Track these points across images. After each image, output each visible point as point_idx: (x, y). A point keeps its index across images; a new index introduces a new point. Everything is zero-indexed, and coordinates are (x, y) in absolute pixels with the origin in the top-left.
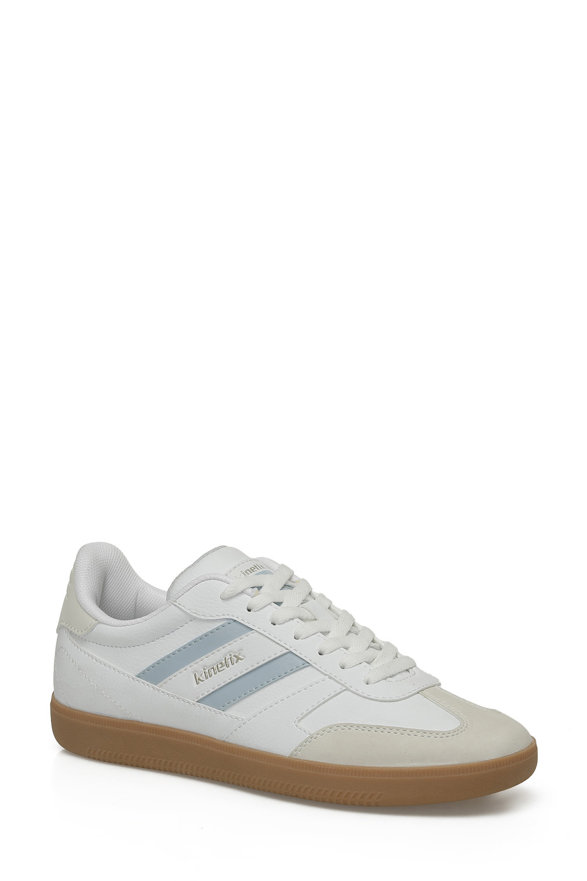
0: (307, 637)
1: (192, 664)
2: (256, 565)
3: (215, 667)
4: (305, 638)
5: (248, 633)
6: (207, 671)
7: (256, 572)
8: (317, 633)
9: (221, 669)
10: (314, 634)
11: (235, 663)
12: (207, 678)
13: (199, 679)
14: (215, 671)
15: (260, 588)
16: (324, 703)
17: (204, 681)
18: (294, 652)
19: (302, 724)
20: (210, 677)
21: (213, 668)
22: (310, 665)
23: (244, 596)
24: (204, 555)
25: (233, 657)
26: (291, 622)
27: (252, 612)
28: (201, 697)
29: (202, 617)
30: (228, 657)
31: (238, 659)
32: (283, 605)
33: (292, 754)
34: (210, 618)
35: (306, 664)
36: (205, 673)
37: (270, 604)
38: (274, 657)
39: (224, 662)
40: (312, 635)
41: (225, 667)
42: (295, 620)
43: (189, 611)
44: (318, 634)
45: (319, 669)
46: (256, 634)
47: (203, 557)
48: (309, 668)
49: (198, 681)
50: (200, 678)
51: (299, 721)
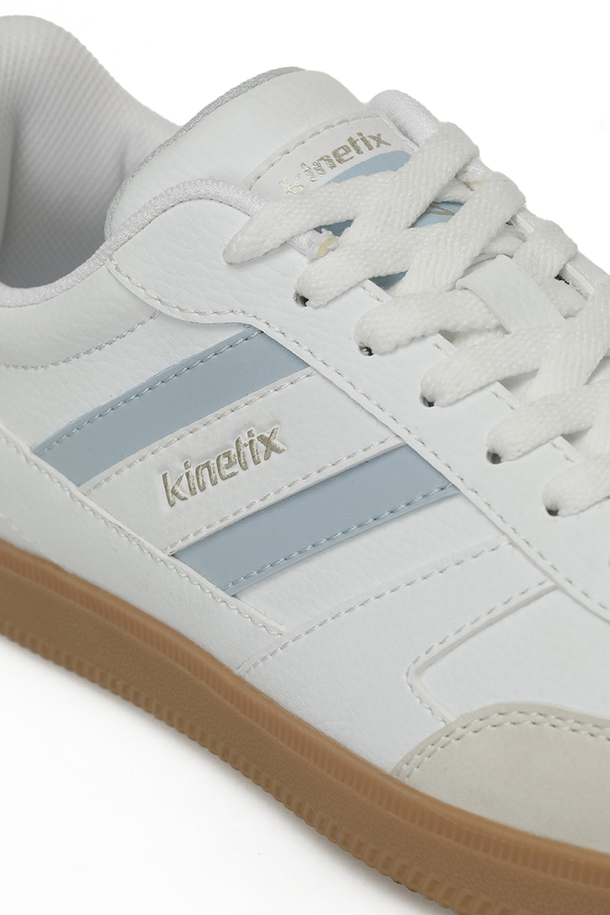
0: (458, 400)
1: (155, 446)
2: (356, 137)
3: (213, 461)
4: (450, 404)
5: (295, 376)
6: (192, 471)
7: (347, 166)
8: (489, 385)
9: (228, 472)
10: (482, 388)
11: (262, 458)
12: (193, 492)
13: (174, 493)
14: (213, 475)
15: (338, 228)
16: (490, 623)
17: (185, 499)
18: (417, 447)
19: (425, 683)
20: (202, 491)
21: (207, 465)
22: (457, 493)
23: (292, 256)
24: (210, 106)
25: (256, 442)
26: (415, 347)
27: (308, 309)
28: (181, 545)
29: (176, 314)
30: (245, 439)
31: (271, 448)
32: (402, 287)
33: (397, 770)
34: (196, 318)
36: (187, 475)
37: (359, 284)
38: (361, 456)
39: (234, 451)
40: (474, 392)
41: (236, 468)
42: (430, 341)
43: (140, 293)
44: (492, 388)
45: (485, 508)
46: (316, 379)
47: (204, 113)
49: (172, 495)
50: (178, 489)
51: (420, 671)
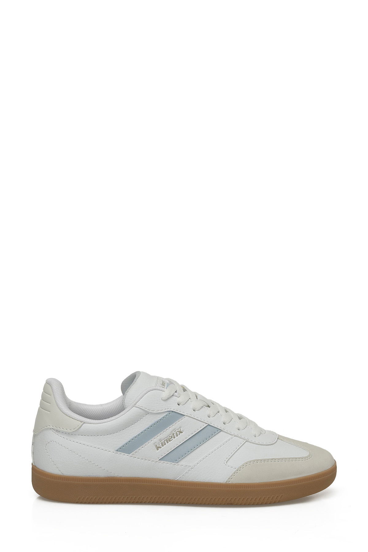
1: (152, 439)
4: (213, 417)
5: (182, 418)
6: (162, 442)
9: (171, 440)
11: (178, 435)
12: (163, 446)
13: (158, 447)
17: (161, 448)
18: (211, 425)
19: (229, 463)
20: (165, 445)
21: (166, 440)
22: (221, 431)
23: (174, 397)
25: (176, 432)
27: (181, 406)
28: (161, 457)
29: (153, 412)
30: (174, 432)
31: (180, 433)
33: (227, 482)
34: (158, 412)
35: (219, 430)
38: (200, 429)
39: (171, 435)
41: (173, 438)
43: (145, 409)
45: (227, 432)
46: (186, 418)
48: (221, 432)
51: (227, 462)
